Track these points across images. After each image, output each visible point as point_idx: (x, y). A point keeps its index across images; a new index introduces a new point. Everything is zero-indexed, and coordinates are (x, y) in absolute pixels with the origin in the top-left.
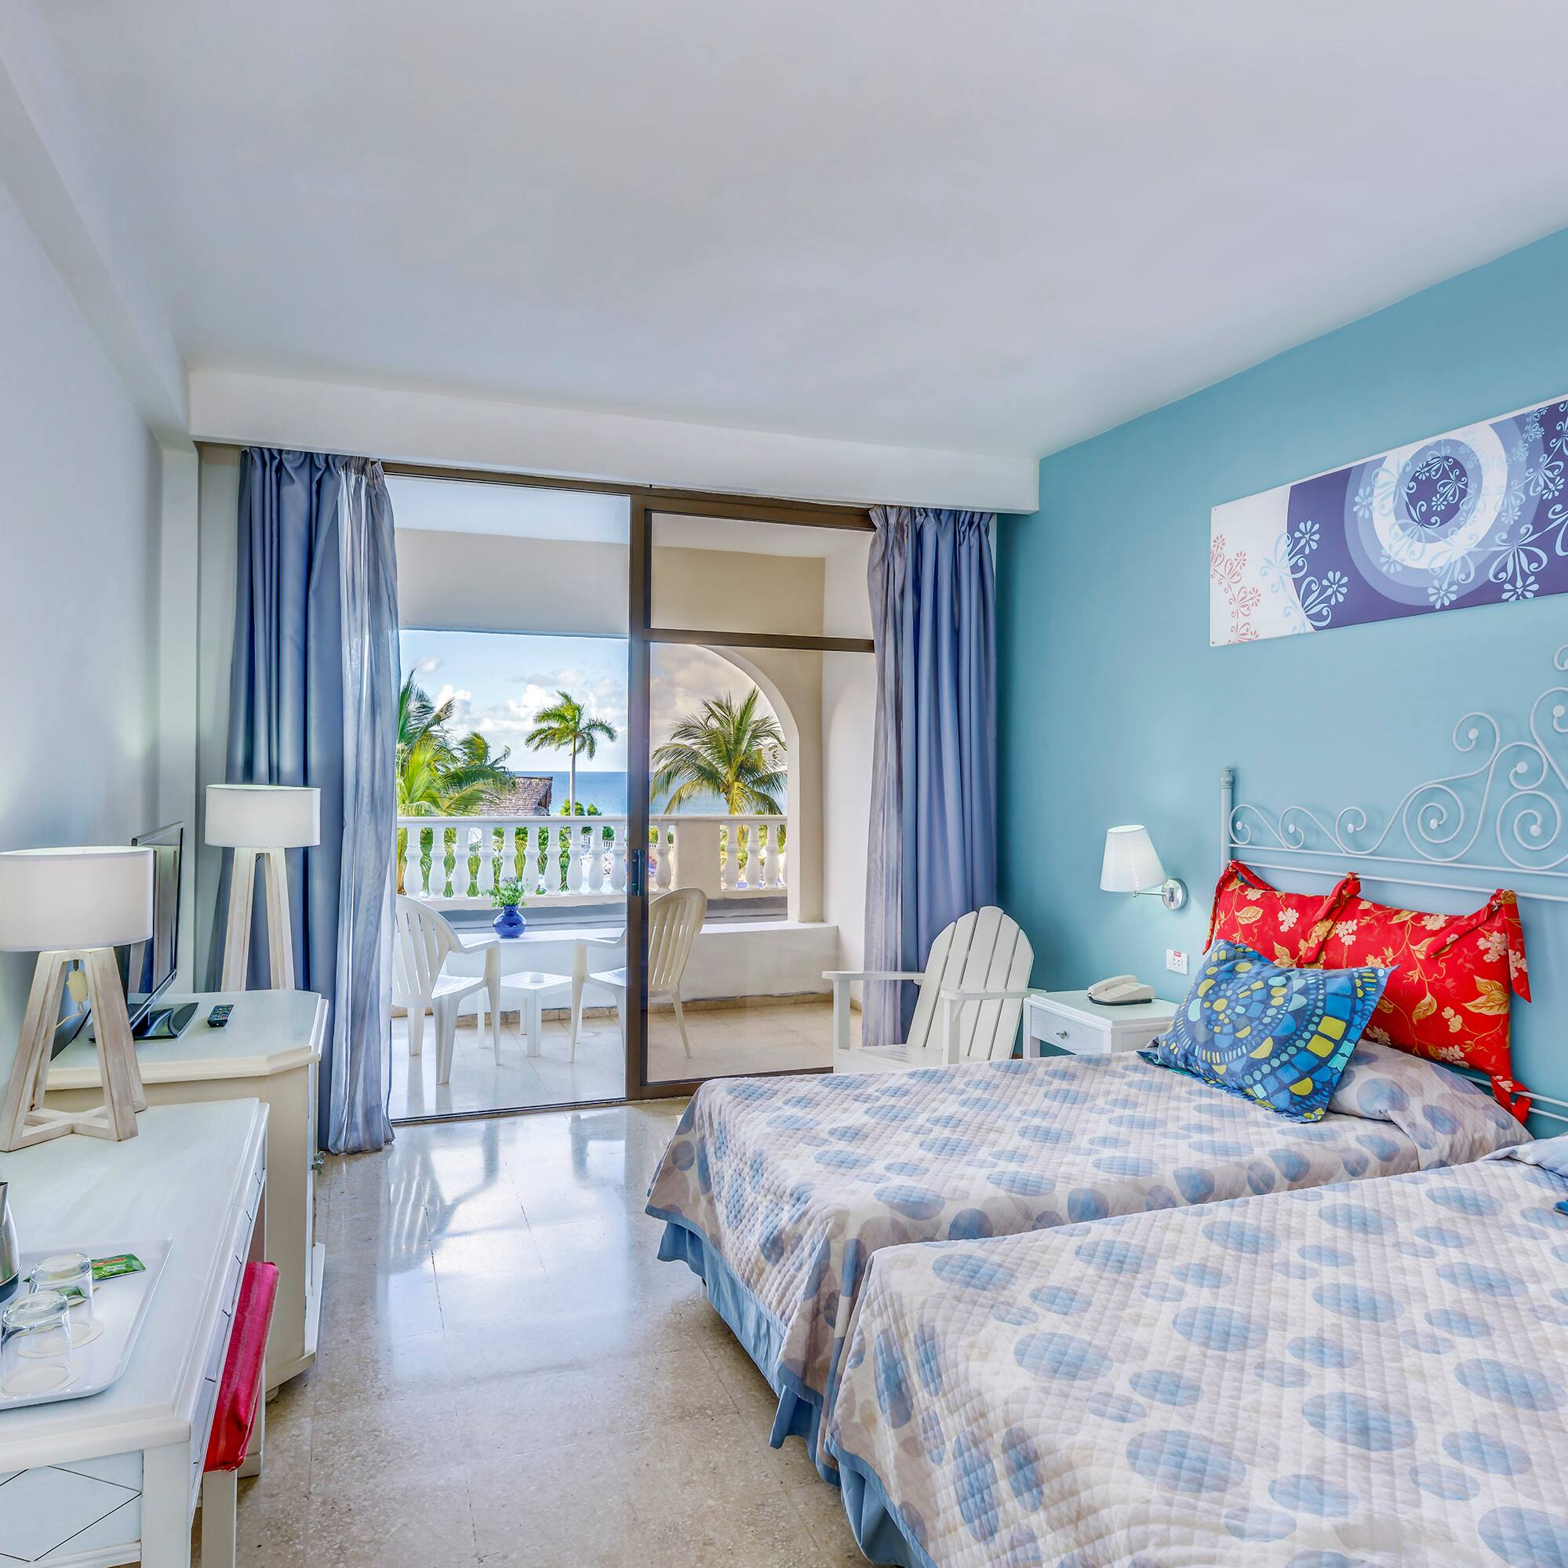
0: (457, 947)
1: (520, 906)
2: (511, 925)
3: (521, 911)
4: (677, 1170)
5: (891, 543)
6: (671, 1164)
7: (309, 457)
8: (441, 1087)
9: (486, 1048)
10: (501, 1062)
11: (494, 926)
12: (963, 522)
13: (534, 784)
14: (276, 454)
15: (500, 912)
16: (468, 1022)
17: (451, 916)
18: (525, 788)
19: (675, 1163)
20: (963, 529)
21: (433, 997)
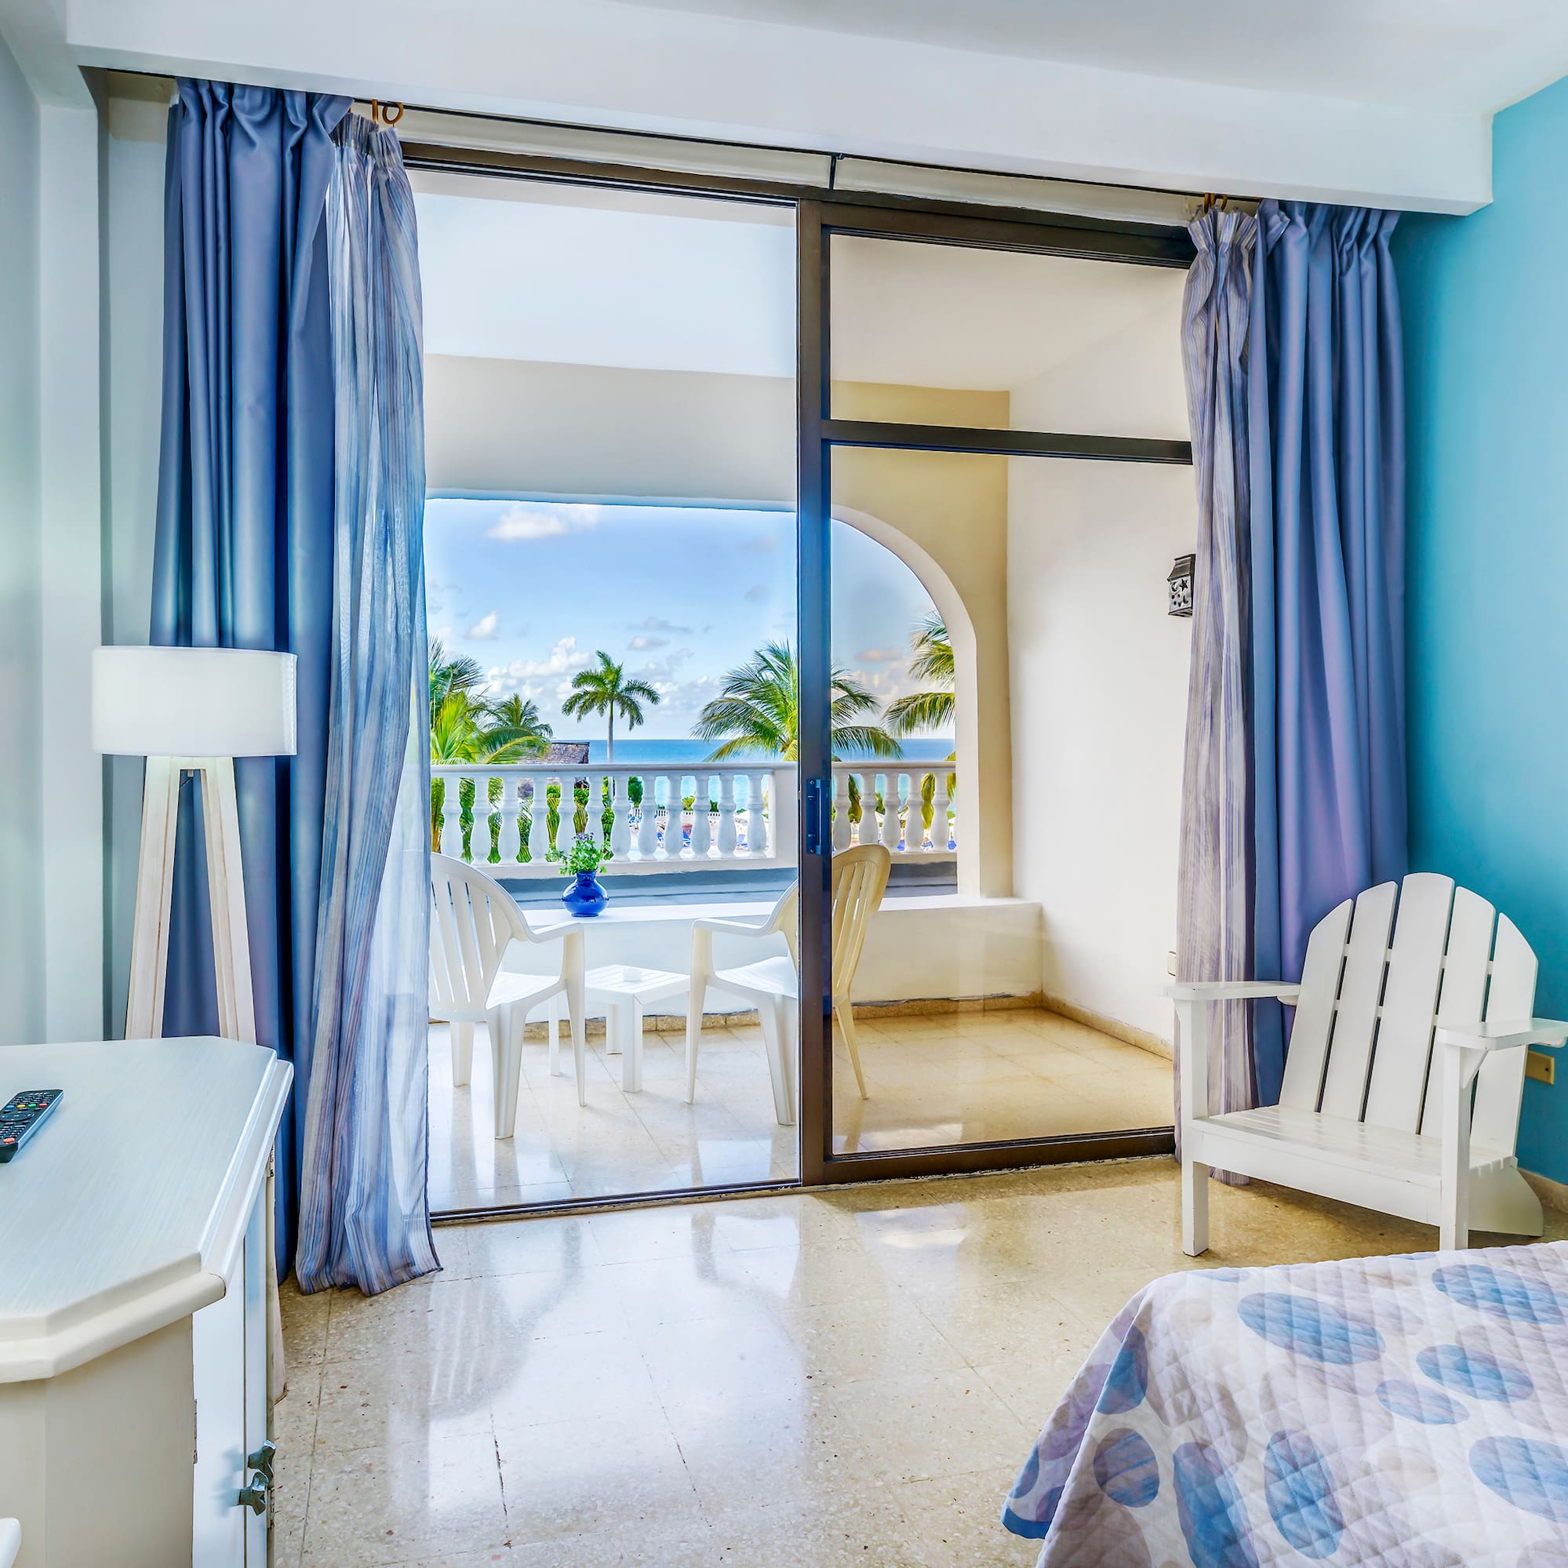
0: (521, 931)
1: (598, 874)
2: (587, 898)
3: (601, 879)
4: (1109, 1503)
5: (1223, 274)
6: (1094, 1486)
7: (278, 98)
8: (501, 1145)
9: (561, 1075)
10: (587, 1101)
11: (564, 900)
12: (1349, 234)
13: (570, 750)
14: (220, 93)
15: (571, 880)
16: (536, 1033)
17: (511, 886)
18: (561, 754)
19: (1102, 1484)
20: (1347, 246)
21: (488, 1008)
